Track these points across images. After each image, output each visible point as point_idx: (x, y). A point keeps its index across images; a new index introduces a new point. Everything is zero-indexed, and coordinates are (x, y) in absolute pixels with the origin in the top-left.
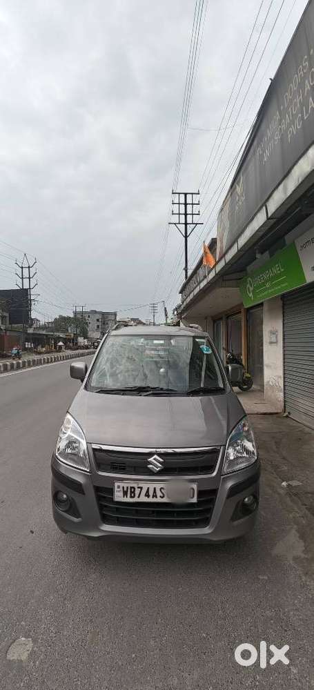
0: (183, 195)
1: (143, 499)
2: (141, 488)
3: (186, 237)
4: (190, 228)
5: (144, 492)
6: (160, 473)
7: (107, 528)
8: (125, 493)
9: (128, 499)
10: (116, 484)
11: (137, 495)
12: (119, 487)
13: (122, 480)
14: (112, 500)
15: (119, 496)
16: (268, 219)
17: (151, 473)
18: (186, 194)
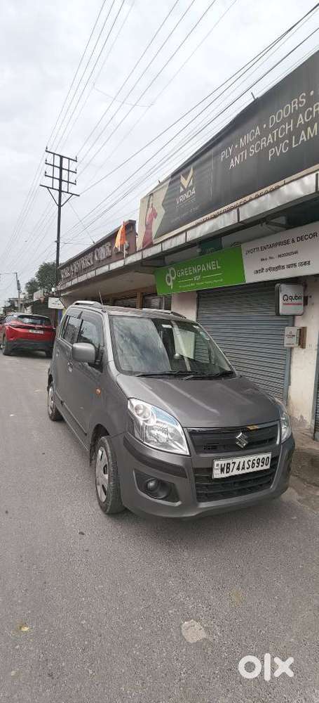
0: (59, 158)
1: (236, 472)
2: (234, 463)
3: (60, 206)
4: (65, 197)
5: (236, 466)
6: (246, 448)
7: (203, 505)
8: (222, 470)
9: (225, 475)
10: (216, 463)
11: (231, 470)
12: (218, 465)
13: (218, 458)
14: (210, 478)
15: (217, 474)
16: (239, 222)
17: (239, 449)
18: (62, 157)
